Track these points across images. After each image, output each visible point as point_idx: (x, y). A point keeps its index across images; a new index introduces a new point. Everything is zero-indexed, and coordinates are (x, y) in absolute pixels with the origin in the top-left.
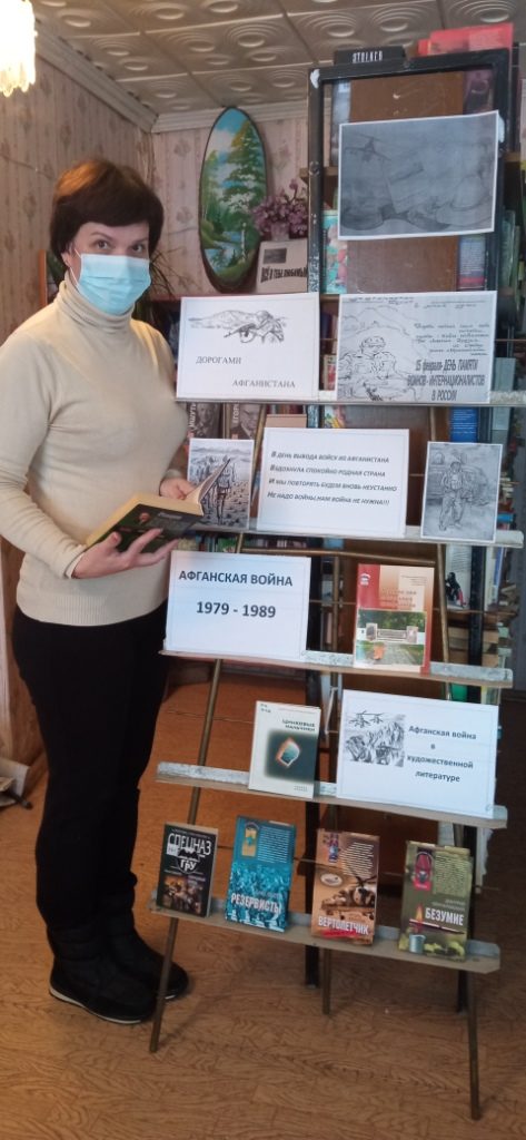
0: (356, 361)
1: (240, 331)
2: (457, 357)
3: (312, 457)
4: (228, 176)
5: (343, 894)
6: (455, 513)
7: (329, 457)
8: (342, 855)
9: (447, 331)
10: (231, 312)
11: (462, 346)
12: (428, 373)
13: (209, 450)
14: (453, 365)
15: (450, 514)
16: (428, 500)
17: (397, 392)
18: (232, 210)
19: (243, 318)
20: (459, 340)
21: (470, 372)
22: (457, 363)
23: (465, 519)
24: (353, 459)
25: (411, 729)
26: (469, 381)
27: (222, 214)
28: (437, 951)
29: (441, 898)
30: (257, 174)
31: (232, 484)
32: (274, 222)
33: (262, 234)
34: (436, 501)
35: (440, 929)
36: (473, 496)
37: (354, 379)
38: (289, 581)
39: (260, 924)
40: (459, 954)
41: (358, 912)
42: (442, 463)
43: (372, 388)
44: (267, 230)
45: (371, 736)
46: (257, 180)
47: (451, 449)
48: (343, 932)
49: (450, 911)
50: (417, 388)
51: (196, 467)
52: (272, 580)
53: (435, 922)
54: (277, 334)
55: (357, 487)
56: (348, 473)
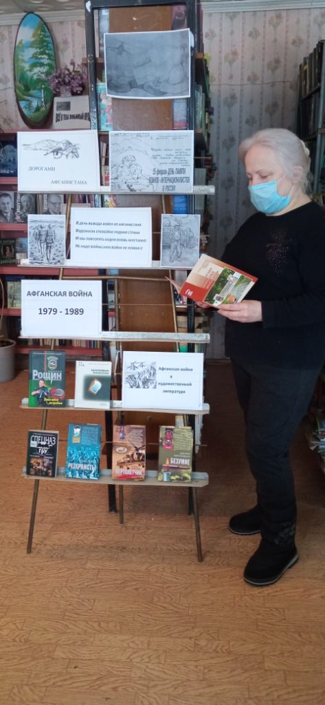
0: (120, 169)
1: (53, 152)
2: (174, 167)
3: (99, 224)
4: (31, 56)
5: (128, 456)
6: (177, 252)
7: (108, 224)
8: (127, 437)
9: (169, 153)
10: (47, 140)
11: (177, 161)
12: (159, 176)
13: (40, 221)
14: (173, 171)
15: (175, 253)
16: (163, 246)
17: (144, 187)
18: (35, 77)
19: (55, 144)
20: (175, 158)
21: (182, 175)
22: (174, 170)
23: (184, 255)
24: (123, 224)
25: (160, 369)
26: (181, 180)
27: (29, 80)
28: (177, 479)
29: (178, 452)
30: (49, 55)
31: (54, 241)
32: (61, 85)
33: (54, 92)
34: (168, 247)
35: (178, 468)
36: (186, 244)
37: (120, 179)
38: (90, 294)
39: (84, 477)
40: (188, 479)
41: (136, 465)
42: (170, 226)
43: (130, 184)
44: (58, 90)
45: (139, 374)
46: (49, 58)
47: (173, 218)
48: (129, 475)
49: (183, 458)
50: (155, 184)
51: (32, 231)
52: (81, 294)
53: (176, 465)
54: (75, 153)
55: (125, 240)
56: (120, 232)
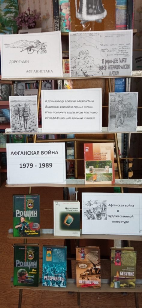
0: (77, 60)
2: (118, 57)
3: (62, 102)
4: (5, 7)
5: (88, 270)
6: (121, 121)
7: (69, 101)
8: (86, 256)
9: (114, 47)
11: (120, 53)
12: (107, 65)
13: (18, 101)
14: (117, 61)
15: (119, 121)
16: (110, 116)
17: (95, 73)
18: (8, 19)
20: (119, 51)
21: (124, 63)
22: (118, 60)
23: (125, 123)
24: (79, 101)
25: (109, 205)
26: (123, 67)
27: (4, 21)
28: (125, 286)
29: (125, 267)
30: (15, 6)
31: (29, 115)
33: (19, 27)
34: (113, 116)
35: (126, 278)
36: (127, 114)
37: (77, 68)
38: (57, 153)
39: (56, 286)
40: (133, 286)
41: (94, 277)
42: (115, 101)
43: (85, 71)
45: (94, 209)
46: (15, 9)
47: (118, 95)
48: (89, 285)
49: (129, 271)
50: (103, 71)
51: (13, 109)
52: (50, 152)
53: (124, 276)
55: (81, 113)
56: (78, 107)
